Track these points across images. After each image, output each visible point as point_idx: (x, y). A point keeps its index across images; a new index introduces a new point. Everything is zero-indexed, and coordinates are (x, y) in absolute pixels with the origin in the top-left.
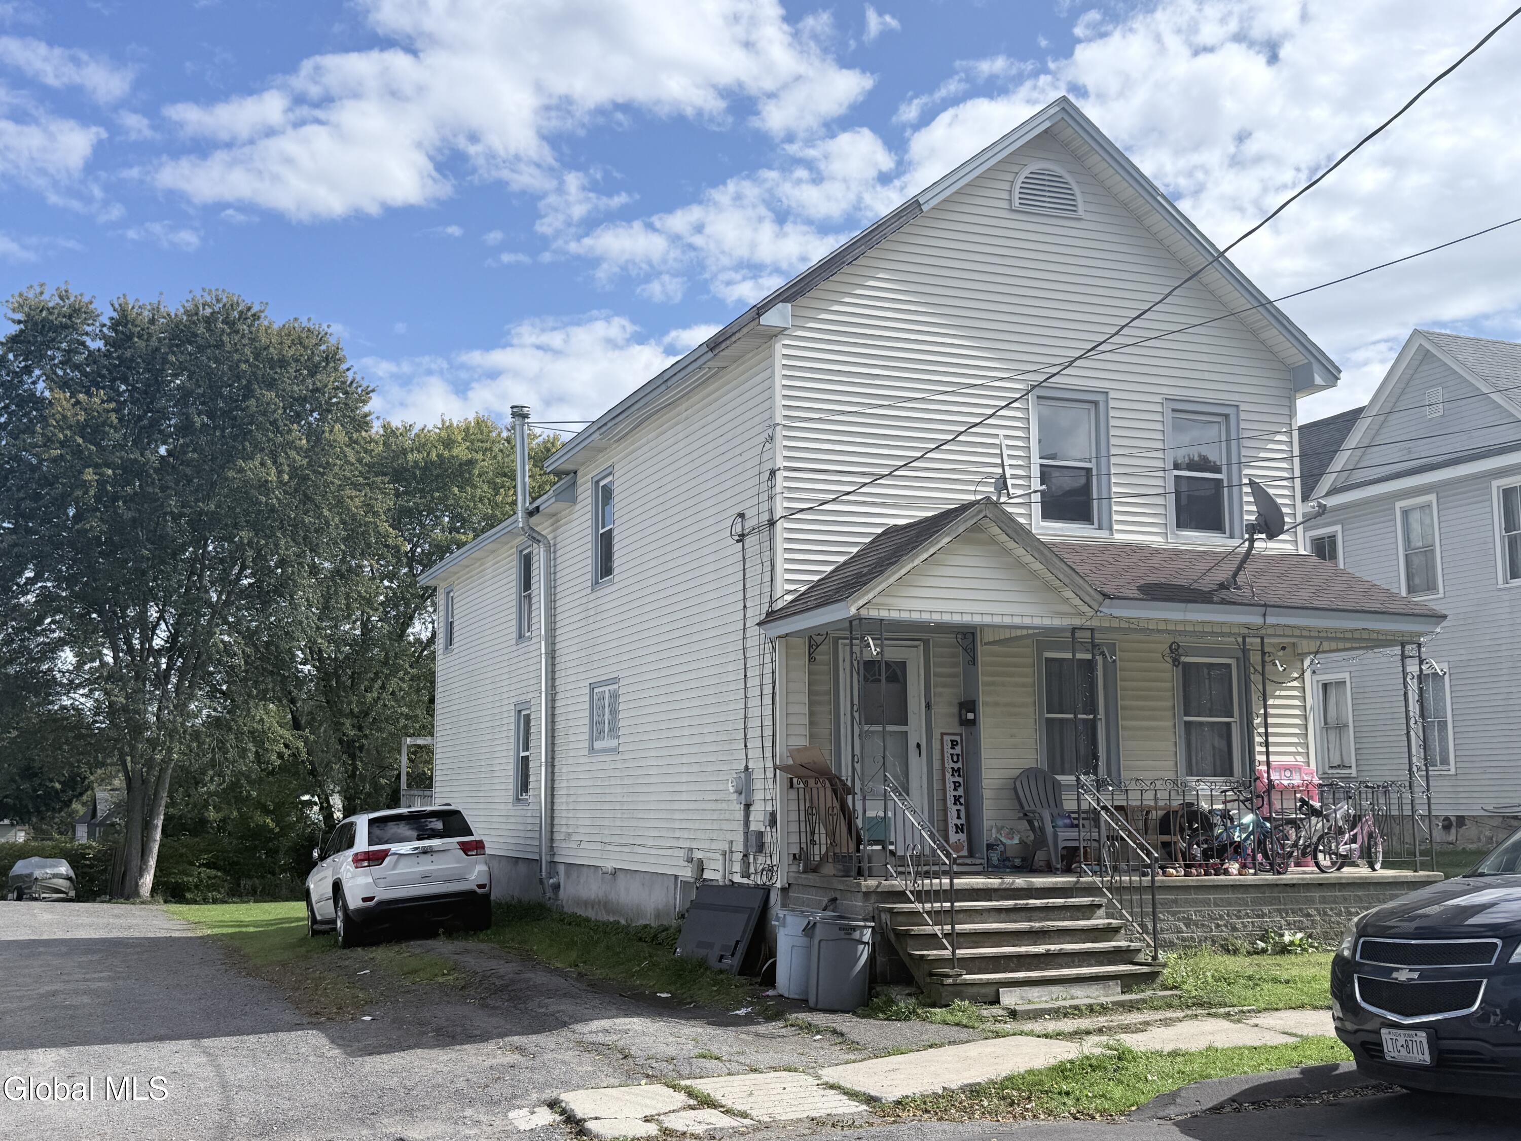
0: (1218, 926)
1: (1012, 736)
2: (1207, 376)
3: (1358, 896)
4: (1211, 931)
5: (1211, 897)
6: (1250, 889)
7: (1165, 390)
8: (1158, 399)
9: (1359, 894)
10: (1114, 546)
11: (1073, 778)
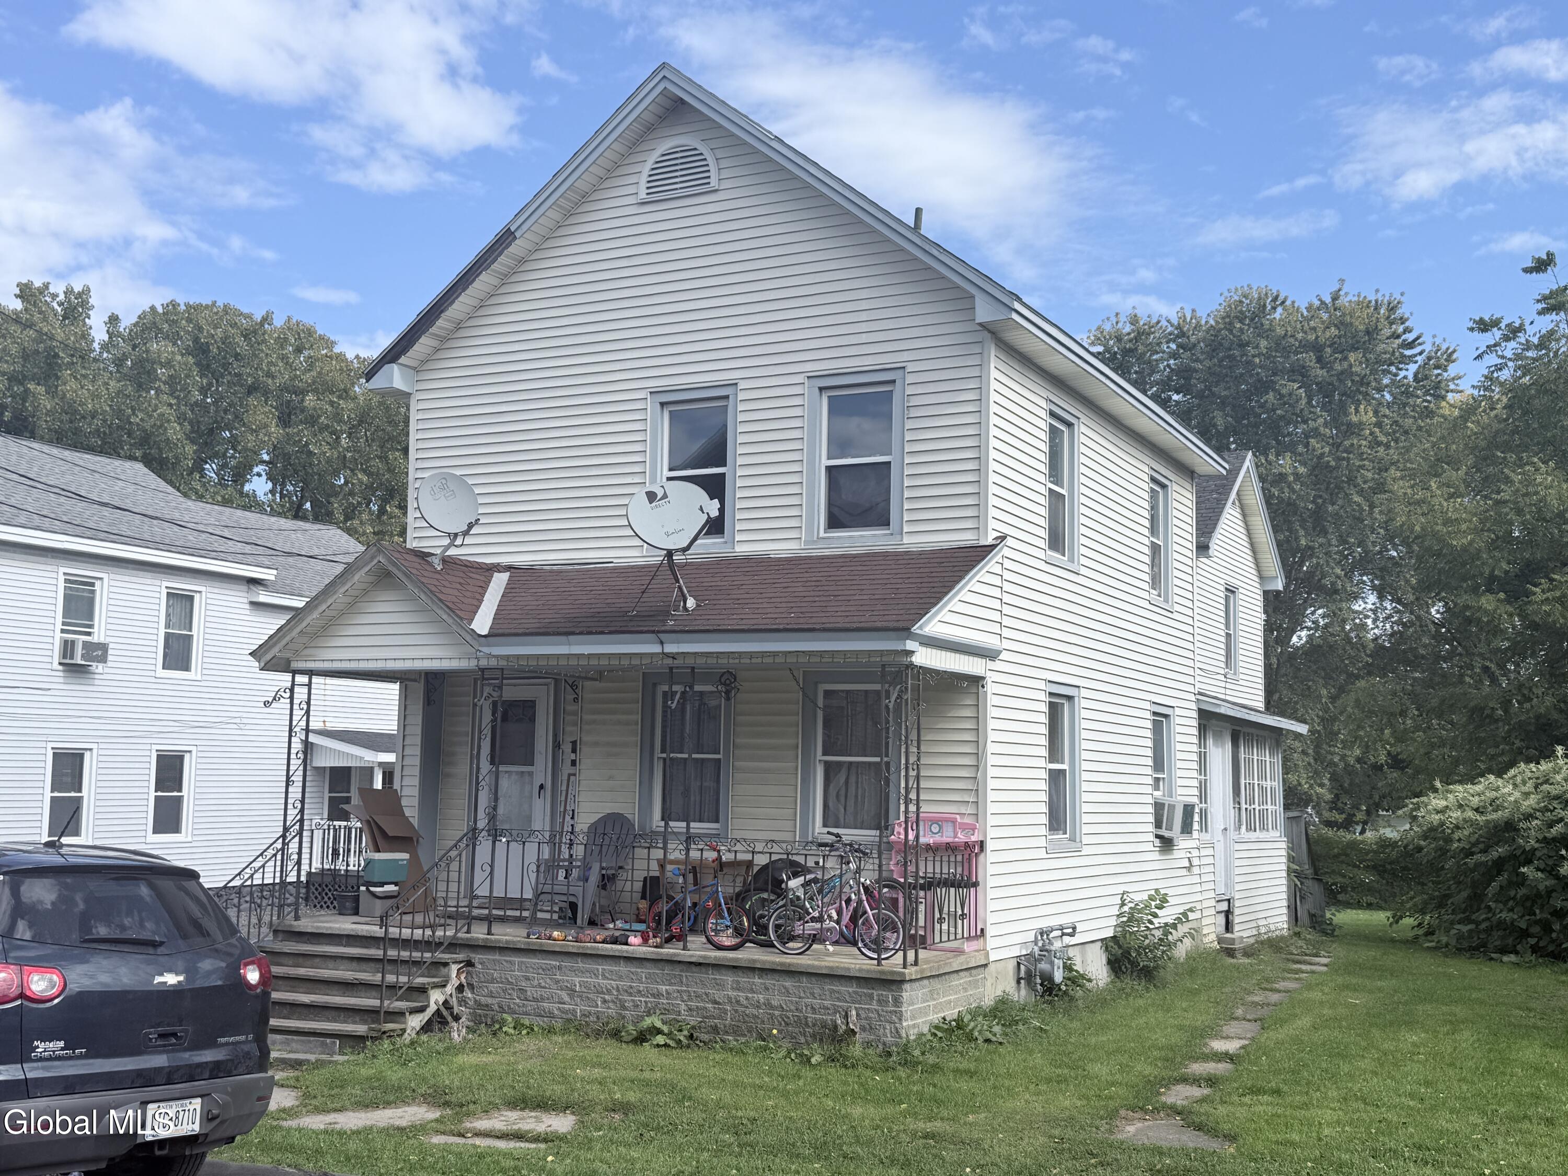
0: (605, 1001)
1: (611, 778)
2: (864, 338)
3: (785, 988)
4: (597, 1006)
5: (600, 967)
6: (645, 963)
7: (808, 367)
8: (800, 379)
9: (787, 984)
10: (736, 559)
11: (684, 824)
